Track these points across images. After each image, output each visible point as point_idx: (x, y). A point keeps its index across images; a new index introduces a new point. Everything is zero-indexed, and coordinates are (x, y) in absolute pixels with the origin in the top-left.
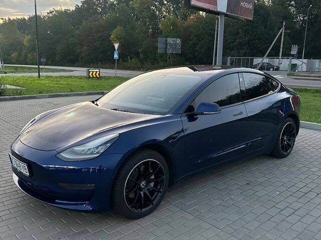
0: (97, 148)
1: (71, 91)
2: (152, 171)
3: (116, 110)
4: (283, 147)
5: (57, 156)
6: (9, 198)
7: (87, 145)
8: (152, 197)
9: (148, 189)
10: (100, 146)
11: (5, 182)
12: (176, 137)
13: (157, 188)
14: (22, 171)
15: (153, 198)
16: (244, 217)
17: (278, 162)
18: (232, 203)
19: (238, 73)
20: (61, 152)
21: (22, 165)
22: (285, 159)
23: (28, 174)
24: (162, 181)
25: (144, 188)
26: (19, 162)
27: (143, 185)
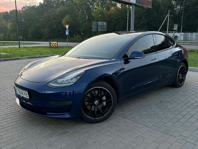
0: (72, 79)
1: (41, 54)
3: (79, 58)
4: (179, 81)
5: (47, 85)
6: (14, 115)
7: (65, 77)
8: (103, 112)
10: (74, 78)
12: (119, 73)
14: (24, 96)
16: (162, 120)
17: (177, 89)
18: (153, 113)
19: (152, 34)
20: (49, 83)
21: (24, 92)
22: (181, 88)
23: (28, 97)
24: (111, 102)
25: (97, 105)
26: (22, 91)
27: (96, 103)
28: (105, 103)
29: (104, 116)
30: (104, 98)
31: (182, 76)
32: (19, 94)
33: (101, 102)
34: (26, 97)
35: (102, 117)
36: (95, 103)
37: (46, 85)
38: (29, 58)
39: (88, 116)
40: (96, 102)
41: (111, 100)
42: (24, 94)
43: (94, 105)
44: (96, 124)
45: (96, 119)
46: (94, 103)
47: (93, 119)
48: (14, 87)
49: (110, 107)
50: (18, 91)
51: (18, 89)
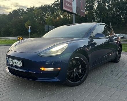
2: (80, 64)
9: (78, 73)
15: (80, 78)
18: (112, 78)
20: (40, 53)
21: (17, 61)
22: (118, 63)
23: (21, 66)
24: (85, 69)
25: (76, 72)
26: (15, 60)
28: (80, 71)
30: (80, 67)
31: (119, 55)
32: (12, 63)
33: (78, 69)
34: (19, 65)
35: (79, 81)
38: (5, 45)
39: (69, 81)
40: (75, 69)
42: (17, 64)
43: (74, 72)
44: (76, 87)
45: (75, 83)
46: (73, 70)
47: (73, 82)
48: (7, 58)
49: (84, 73)
50: (11, 61)
51: (11, 60)
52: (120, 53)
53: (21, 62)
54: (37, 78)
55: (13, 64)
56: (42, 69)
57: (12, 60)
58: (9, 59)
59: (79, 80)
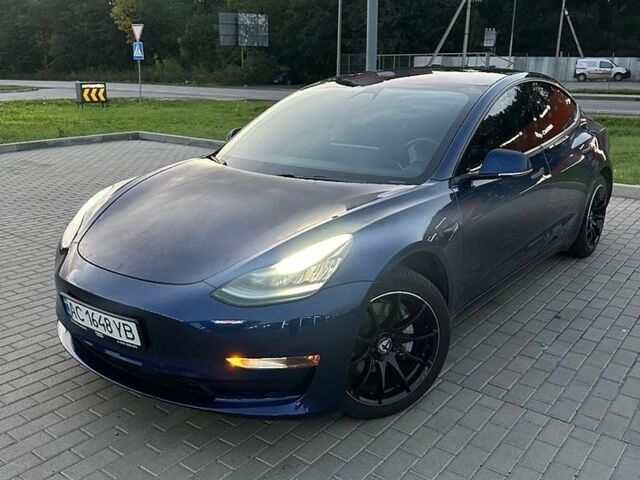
2: (406, 317)
5: (215, 294)
8: (406, 376)
9: (397, 357)
11: (30, 360)
13: (420, 356)
15: (408, 379)
18: (552, 362)
20: (221, 286)
21: (117, 321)
23: (137, 342)
24: (432, 341)
25: (387, 354)
26: (104, 316)
27: (384, 347)
28: (409, 347)
29: (408, 391)
30: (410, 330)
31: (595, 220)
34: (124, 339)
35: (404, 394)
36: (381, 347)
37: (211, 295)
40: (384, 344)
41: (432, 334)
42: (115, 330)
43: (379, 356)
44: (388, 419)
45: (385, 402)
46: (376, 347)
47: (374, 403)
48: (61, 297)
50: (82, 314)
51: (85, 309)
52: (600, 209)
53: (133, 326)
54: (214, 398)
55: (94, 328)
56: (235, 361)
57: (90, 312)
58: (74, 305)
59: (405, 387)
